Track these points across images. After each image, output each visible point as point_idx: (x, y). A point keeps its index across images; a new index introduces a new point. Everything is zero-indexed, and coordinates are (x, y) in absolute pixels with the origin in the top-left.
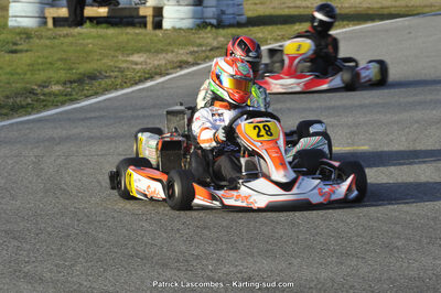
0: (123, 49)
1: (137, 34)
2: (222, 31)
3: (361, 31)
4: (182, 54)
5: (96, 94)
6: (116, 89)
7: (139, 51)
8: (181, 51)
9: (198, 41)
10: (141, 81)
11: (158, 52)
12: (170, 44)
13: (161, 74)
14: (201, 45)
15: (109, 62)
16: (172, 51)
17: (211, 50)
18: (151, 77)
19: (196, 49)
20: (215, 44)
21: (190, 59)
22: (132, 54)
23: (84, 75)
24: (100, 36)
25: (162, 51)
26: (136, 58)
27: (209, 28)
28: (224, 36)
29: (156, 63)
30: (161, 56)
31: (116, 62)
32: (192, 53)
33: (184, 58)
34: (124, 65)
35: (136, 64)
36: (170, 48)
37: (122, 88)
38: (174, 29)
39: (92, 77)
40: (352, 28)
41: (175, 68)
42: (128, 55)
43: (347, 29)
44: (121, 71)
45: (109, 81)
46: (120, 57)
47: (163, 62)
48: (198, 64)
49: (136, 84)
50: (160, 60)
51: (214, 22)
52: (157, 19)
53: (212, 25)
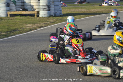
0: (26, 23)
1: (32, 19)
2: (55, 18)
3: (93, 17)
4: (42, 24)
5: (14, 35)
6: (20, 34)
7: (30, 23)
8: (42, 23)
9: (48, 20)
10: (28, 31)
11: (35, 23)
12: (39, 21)
13: (34, 30)
14: (48, 22)
15: (21, 26)
16: (39, 23)
17: (51, 23)
18: (31, 30)
19: (46, 23)
20: (52, 21)
21: (44, 26)
22: (28, 24)
23: (12, 30)
24: (21, 19)
25: (37, 23)
26: (29, 25)
27: (52, 17)
28: (55, 19)
29: (34, 26)
30: (36, 25)
31: (23, 26)
32: (45, 24)
34: (25, 27)
35: (28, 27)
36: (39, 22)
37: (22, 33)
38: (42, 17)
39: (15, 30)
40: (91, 17)
41: (38, 28)
42: (27, 24)
43: (90, 17)
44: (23, 29)
45: (19, 32)
47: (36, 26)
48: (45, 27)
49: (26, 32)
50: (35, 26)
51: (54, 15)
52: (38, 14)
53: (53, 16)
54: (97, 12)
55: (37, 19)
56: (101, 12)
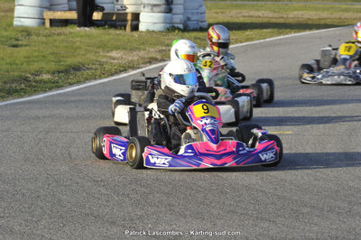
0: (104, 46)
1: (118, 35)
2: (186, 34)
3: (300, 37)
4: (152, 52)
5: (79, 82)
6: (95, 79)
7: (117, 48)
8: (152, 50)
9: (167, 42)
10: (116, 73)
11: (132, 50)
12: (143, 43)
13: (133, 68)
14: (168, 45)
15: (91, 56)
16: (144, 50)
18: (125, 70)
19: (164, 48)
21: (159, 57)
22: (112, 50)
23: (70, 66)
24: (87, 36)
25: (136, 49)
26: (114, 54)
27: (177, 31)
29: (130, 58)
30: (135, 53)
31: (98, 57)
32: (160, 51)
33: (154, 55)
34: (104, 60)
35: (114, 59)
36: (143, 47)
37: (100, 78)
38: (148, 31)
39: (77, 68)
41: (145, 63)
42: (108, 52)
44: (101, 64)
45: (90, 72)
46: (101, 53)
47: (136, 58)
49: (112, 75)
50: (133, 57)
51: (181, 26)
52: (135, 23)
53: (179, 29)
54: (310, 22)
55: (133, 36)
56: (322, 22)
